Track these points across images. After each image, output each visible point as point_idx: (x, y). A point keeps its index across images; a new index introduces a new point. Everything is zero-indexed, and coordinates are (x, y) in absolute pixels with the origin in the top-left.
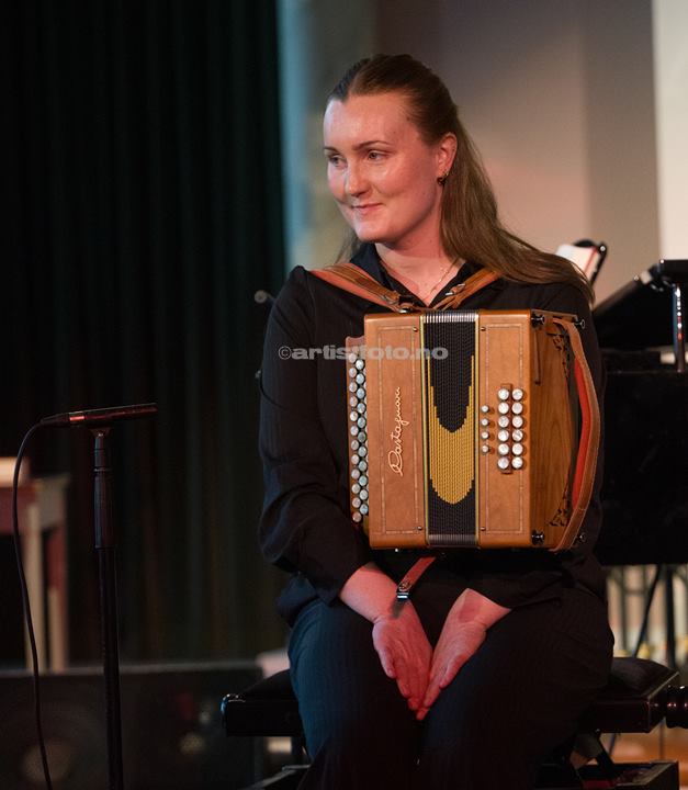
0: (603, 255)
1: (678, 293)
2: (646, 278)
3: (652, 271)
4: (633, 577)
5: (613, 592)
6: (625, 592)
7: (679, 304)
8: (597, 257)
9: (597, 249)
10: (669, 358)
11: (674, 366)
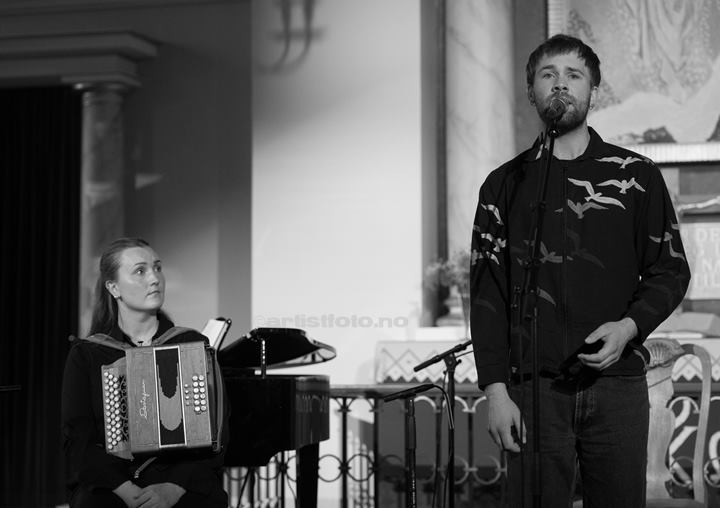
0: (230, 325)
1: (264, 343)
2: (249, 336)
3: (252, 333)
4: (234, 473)
5: (226, 477)
6: (230, 478)
7: (264, 348)
8: (226, 325)
9: (227, 322)
10: (258, 372)
11: (261, 376)
